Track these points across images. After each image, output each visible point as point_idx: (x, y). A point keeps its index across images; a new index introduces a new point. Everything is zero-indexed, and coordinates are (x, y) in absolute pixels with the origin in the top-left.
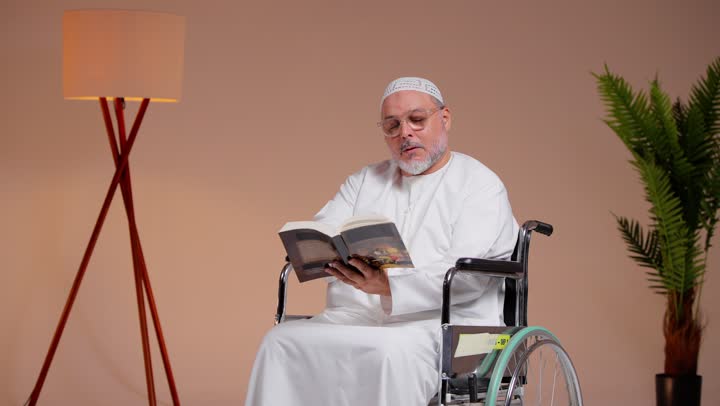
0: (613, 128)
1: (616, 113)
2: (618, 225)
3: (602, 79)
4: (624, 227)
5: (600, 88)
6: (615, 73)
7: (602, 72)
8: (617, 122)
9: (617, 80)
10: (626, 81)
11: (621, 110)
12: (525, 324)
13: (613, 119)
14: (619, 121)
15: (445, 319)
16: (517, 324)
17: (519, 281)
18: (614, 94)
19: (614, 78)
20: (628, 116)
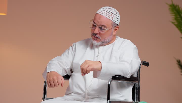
0: (175, 25)
1: (176, 19)
2: (177, 62)
3: (170, 6)
4: (179, 63)
5: (170, 9)
6: (176, 3)
7: (170, 3)
8: (176, 22)
9: (176, 6)
10: (180, 6)
11: (178, 17)
12: (139, 101)
13: (175, 21)
14: (177, 22)
15: (108, 99)
16: (136, 101)
17: (137, 84)
18: (175, 11)
19: (175, 5)
20: (181, 20)
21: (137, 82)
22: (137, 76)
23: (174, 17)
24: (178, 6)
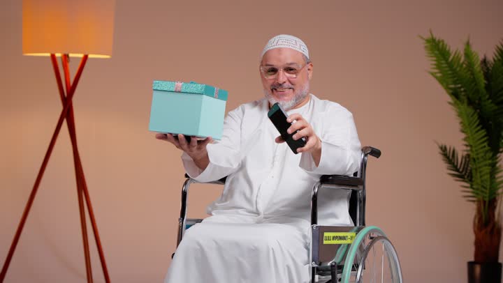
0: (436, 77)
1: (439, 66)
2: (439, 150)
3: (428, 41)
4: (444, 151)
5: (426, 47)
6: (437, 36)
7: (427, 36)
9: (439, 42)
10: (445, 42)
11: (442, 64)
12: (364, 224)
13: (436, 71)
14: (440, 73)
15: (314, 221)
16: (358, 225)
17: (360, 192)
18: (436, 52)
19: (437, 40)
20: (447, 69)
21: (361, 187)
22: (361, 177)
23: (434, 62)
24: (443, 41)
